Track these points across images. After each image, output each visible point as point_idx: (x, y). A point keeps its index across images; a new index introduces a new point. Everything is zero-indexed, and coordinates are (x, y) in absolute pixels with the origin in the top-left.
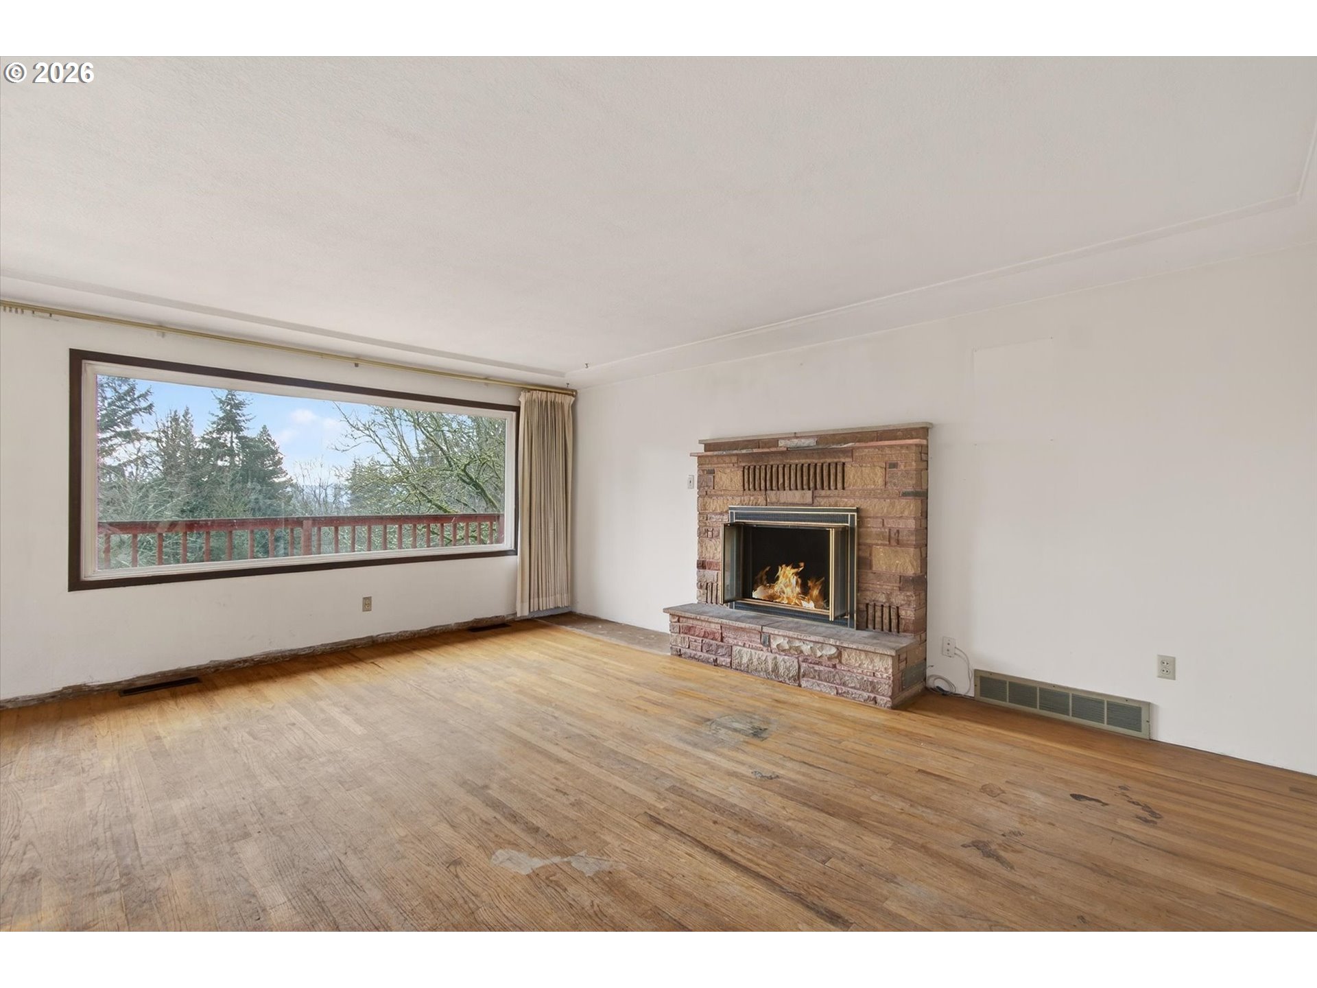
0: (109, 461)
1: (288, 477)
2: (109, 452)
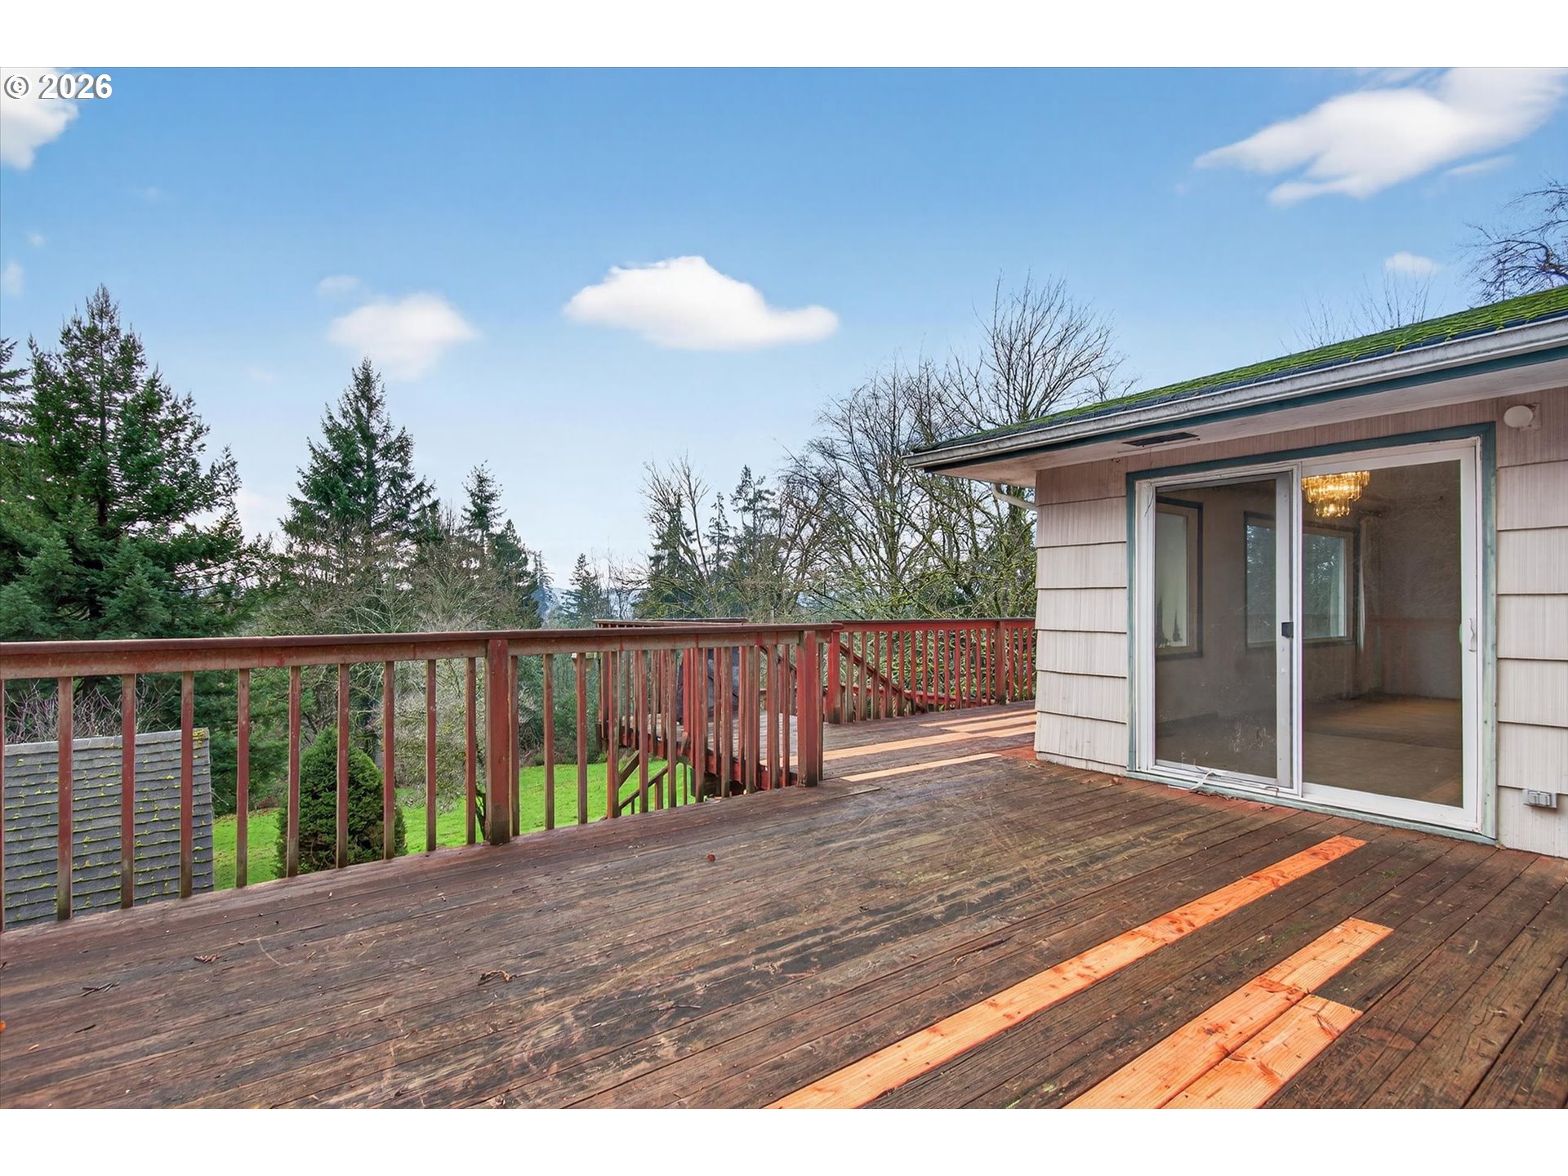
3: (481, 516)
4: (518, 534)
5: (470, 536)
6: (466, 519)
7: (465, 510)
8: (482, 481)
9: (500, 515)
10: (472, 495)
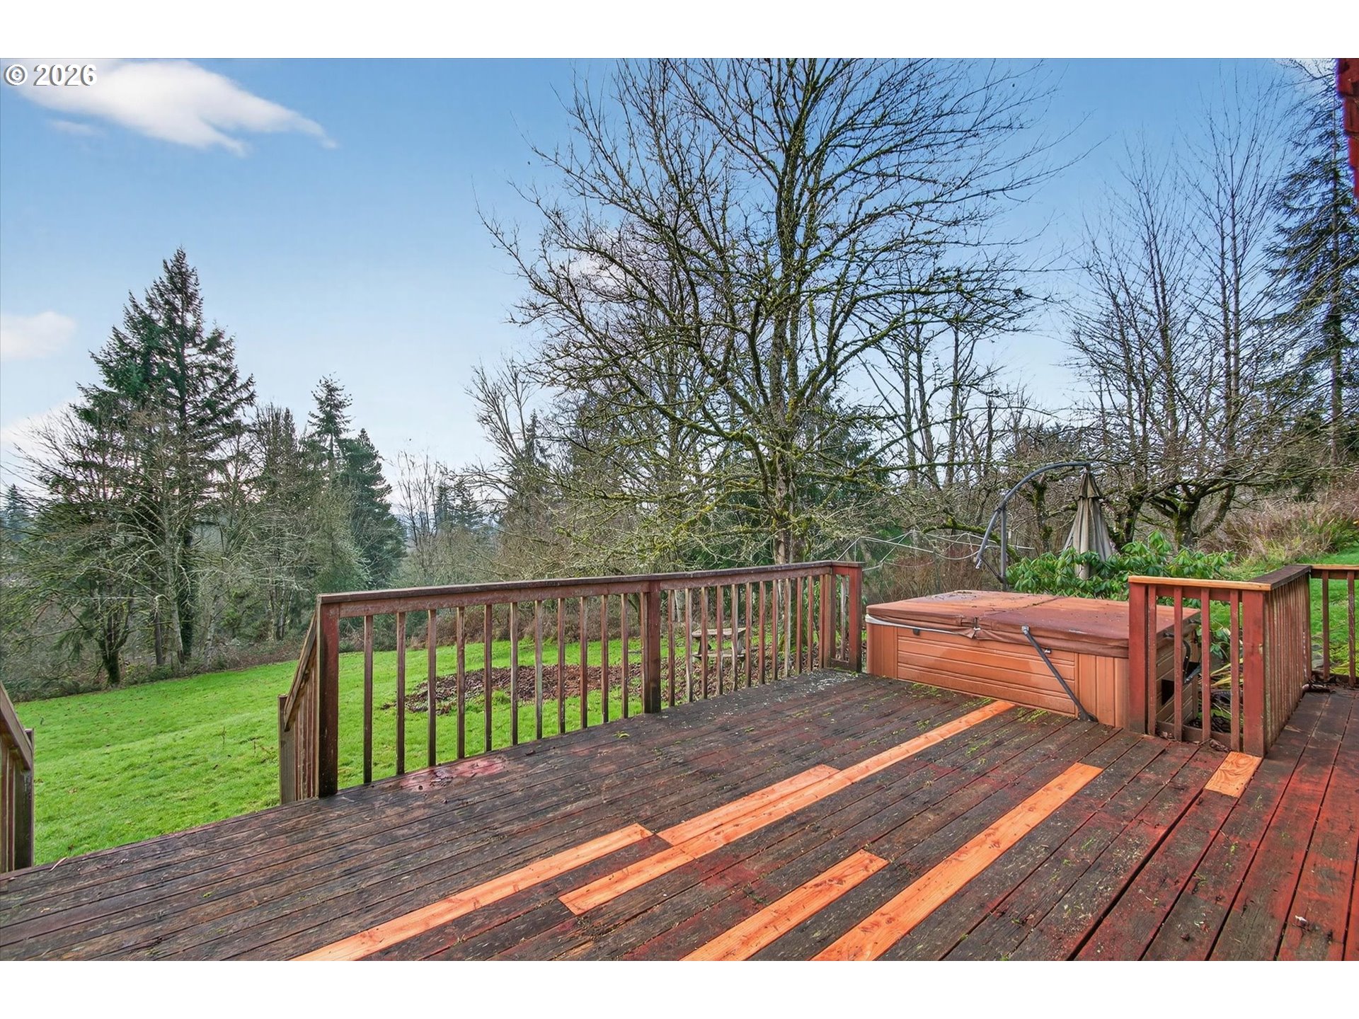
0: (212, 456)
1: (386, 484)
2: (211, 447)
3: (330, 423)
4: (372, 442)
5: (320, 441)
6: (314, 424)
7: (313, 415)
8: (331, 390)
9: (348, 422)
10: (321, 403)
